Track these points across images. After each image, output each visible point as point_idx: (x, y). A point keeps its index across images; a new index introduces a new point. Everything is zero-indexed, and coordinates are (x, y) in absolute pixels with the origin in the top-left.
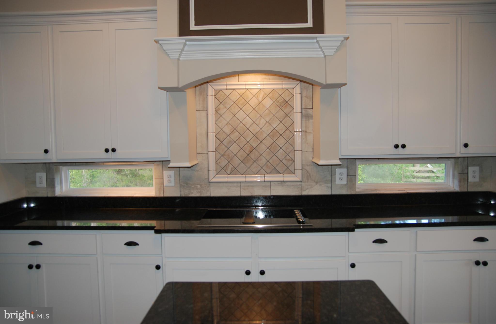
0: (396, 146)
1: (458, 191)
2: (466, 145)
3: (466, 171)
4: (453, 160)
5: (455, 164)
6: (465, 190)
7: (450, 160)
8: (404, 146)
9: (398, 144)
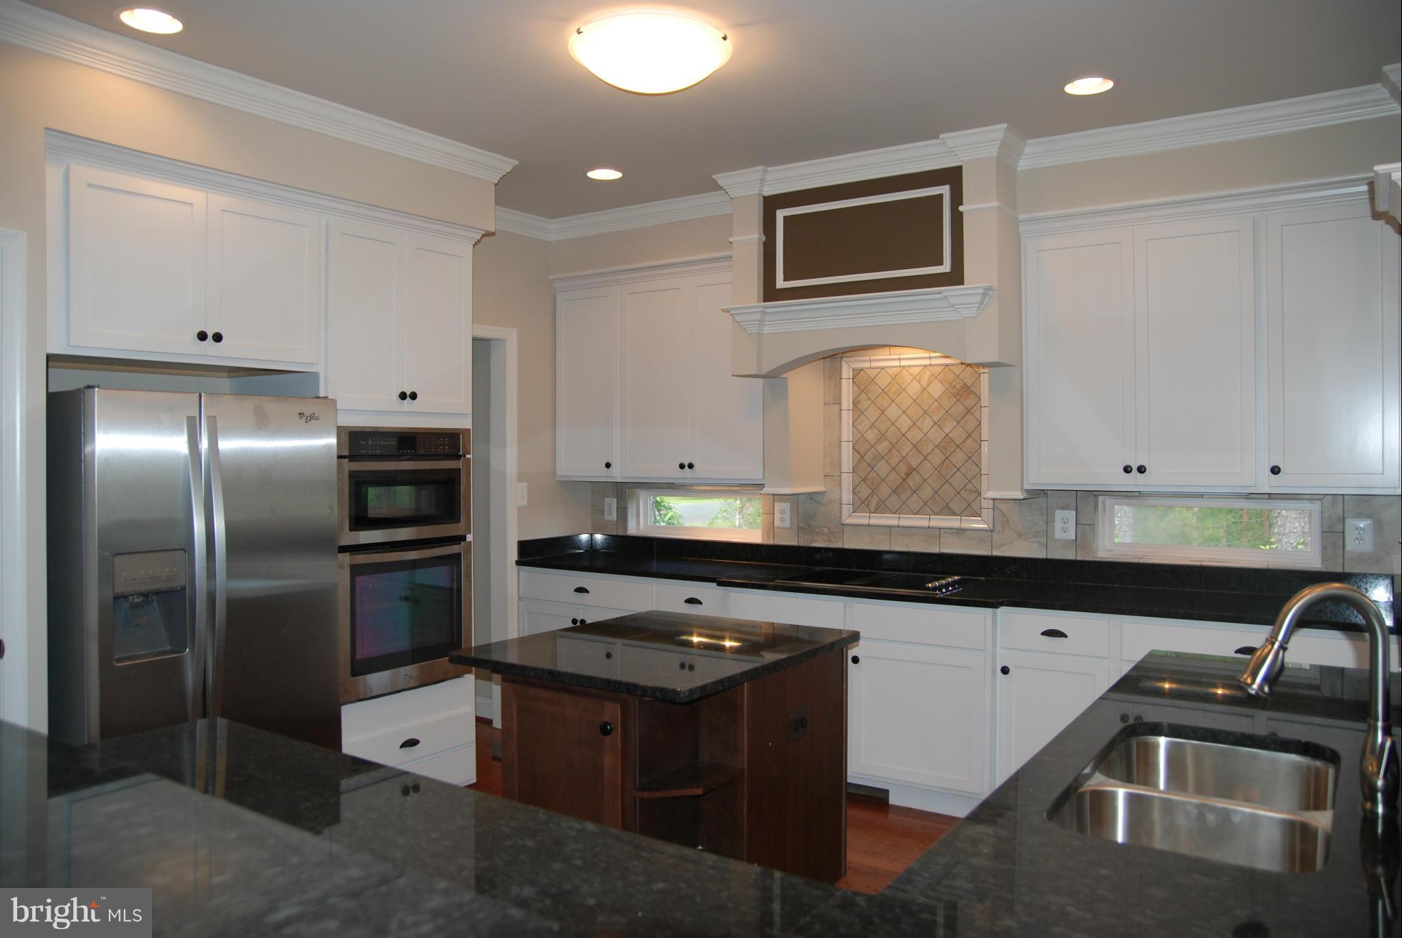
0: (1128, 470)
2: (1276, 470)
3: (1340, 527)
6: (1339, 569)
9: (1131, 465)
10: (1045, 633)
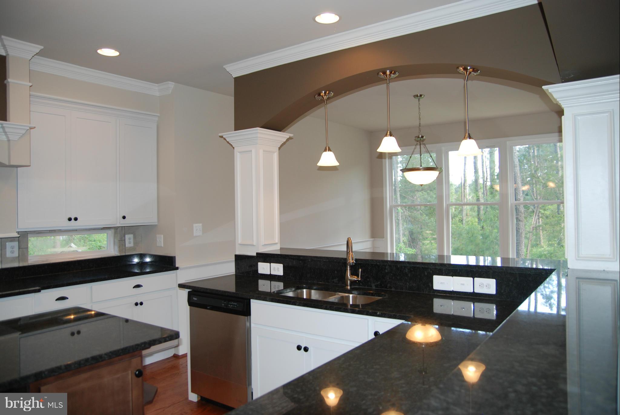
0: (70, 219)
1: (118, 255)
2: (124, 217)
3: (124, 238)
4: (113, 230)
5: (115, 233)
6: (124, 254)
7: (110, 230)
8: (76, 219)
9: (71, 217)
10: (57, 300)
